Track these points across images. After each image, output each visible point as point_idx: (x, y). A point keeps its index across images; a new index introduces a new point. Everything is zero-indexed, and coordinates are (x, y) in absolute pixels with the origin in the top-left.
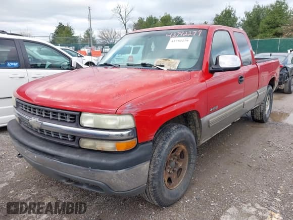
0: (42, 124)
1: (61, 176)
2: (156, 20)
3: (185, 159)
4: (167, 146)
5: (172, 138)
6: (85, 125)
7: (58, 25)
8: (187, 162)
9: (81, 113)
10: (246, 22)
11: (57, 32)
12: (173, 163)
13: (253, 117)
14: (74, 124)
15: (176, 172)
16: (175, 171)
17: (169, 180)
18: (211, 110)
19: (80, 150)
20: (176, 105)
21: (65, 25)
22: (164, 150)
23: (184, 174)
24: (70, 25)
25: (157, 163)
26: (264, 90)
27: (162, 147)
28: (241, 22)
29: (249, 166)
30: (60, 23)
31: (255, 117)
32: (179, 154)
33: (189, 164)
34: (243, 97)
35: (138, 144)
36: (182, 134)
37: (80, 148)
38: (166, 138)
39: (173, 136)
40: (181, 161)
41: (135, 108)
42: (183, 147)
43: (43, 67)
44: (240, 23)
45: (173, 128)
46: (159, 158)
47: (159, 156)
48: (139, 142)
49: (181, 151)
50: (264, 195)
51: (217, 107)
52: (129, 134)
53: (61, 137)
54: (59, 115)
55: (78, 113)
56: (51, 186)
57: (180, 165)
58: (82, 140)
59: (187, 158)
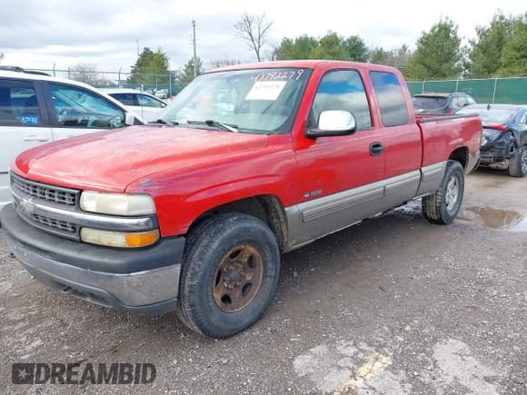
0: (35, 207)
1: (58, 283)
2: (313, 43)
3: (256, 270)
4: (215, 246)
5: (225, 234)
6: (88, 210)
7: (141, 52)
8: (261, 275)
9: (81, 191)
10: (478, 45)
11: (140, 64)
12: (234, 274)
13: (425, 214)
14: (74, 208)
15: (242, 288)
16: (238, 286)
17: (226, 299)
18: (307, 196)
19: (81, 245)
20: (231, 185)
21: (155, 51)
22: (211, 251)
23: (255, 291)
24: (162, 52)
25: (197, 269)
26: (436, 168)
27: (207, 246)
28: (469, 46)
29: (381, 288)
30: (146, 48)
31: (428, 214)
32: (246, 260)
33: (264, 277)
34: (384, 179)
35: (161, 239)
36: (246, 230)
37: (82, 242)
38: (216, 233)
39: (229, 231)
40: (250, 272)
41: (155, 185)
42: (252, 250)
43: (84, 124)
44: (466, 47)
45: (231, 220)
46: (200, 263)
47: (201, 259)
48: (163, 236)
49: (248, 255)
50: (383, 331)
51: (319, 192)
52: (147, 223)
53: (59, 226)
54: (56, 194)
55: (77, 192)
56: (61, 303)
57: (249, 278)
58: (84, 231)
59: (262, 268)
